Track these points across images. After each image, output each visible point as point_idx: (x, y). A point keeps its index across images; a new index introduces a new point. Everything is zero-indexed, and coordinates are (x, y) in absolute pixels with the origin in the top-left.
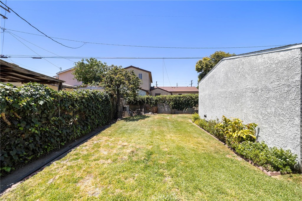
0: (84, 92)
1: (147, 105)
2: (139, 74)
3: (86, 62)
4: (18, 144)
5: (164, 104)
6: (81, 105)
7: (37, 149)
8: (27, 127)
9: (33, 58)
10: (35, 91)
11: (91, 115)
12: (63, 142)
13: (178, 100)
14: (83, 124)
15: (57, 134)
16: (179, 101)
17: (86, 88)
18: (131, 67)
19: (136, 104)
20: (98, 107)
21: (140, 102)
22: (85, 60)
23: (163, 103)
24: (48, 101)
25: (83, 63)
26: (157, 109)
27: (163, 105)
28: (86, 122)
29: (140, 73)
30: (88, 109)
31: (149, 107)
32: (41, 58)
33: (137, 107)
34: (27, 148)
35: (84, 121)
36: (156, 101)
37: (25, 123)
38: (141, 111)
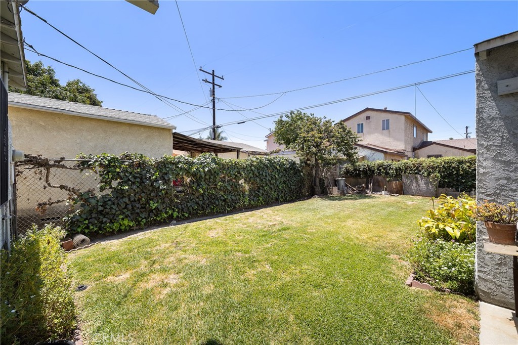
0: (254, 159)
1: (380, 178)
2: (383, 121)
3: (285, 119)
4: (192, 199)
5: (419, 176)
6: (250, 173)
7: (205, 207)
8: (198, 188)
9: (238, 123)
10: (204, 160)
11: (264, 185)
12: (229, 208)
13: (454, 168)
14: (254, 195)
15: (222, 198)
16: (458, 171)
17: (279, 154)
18: (367, 109)
19: (358, 175)
20: (276, 176)
21: (365, 172)
22: (284, 115)
23: (416, 173)
24: (212, 168)
25: (281, 121)
26: (401, 186)
27: (416, 178)
28: (257, 193)
29: (386, 119)
30: (260, 178)
31: (384, 182)
32: (244, 122)
33: (360, 180)
34: (197, 203)
35: (255, 192)
36: (399, 170)
37: (196, 184)
38: (367, 188)
